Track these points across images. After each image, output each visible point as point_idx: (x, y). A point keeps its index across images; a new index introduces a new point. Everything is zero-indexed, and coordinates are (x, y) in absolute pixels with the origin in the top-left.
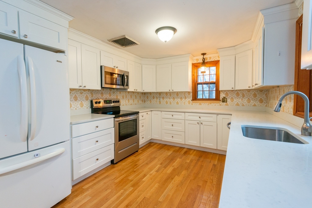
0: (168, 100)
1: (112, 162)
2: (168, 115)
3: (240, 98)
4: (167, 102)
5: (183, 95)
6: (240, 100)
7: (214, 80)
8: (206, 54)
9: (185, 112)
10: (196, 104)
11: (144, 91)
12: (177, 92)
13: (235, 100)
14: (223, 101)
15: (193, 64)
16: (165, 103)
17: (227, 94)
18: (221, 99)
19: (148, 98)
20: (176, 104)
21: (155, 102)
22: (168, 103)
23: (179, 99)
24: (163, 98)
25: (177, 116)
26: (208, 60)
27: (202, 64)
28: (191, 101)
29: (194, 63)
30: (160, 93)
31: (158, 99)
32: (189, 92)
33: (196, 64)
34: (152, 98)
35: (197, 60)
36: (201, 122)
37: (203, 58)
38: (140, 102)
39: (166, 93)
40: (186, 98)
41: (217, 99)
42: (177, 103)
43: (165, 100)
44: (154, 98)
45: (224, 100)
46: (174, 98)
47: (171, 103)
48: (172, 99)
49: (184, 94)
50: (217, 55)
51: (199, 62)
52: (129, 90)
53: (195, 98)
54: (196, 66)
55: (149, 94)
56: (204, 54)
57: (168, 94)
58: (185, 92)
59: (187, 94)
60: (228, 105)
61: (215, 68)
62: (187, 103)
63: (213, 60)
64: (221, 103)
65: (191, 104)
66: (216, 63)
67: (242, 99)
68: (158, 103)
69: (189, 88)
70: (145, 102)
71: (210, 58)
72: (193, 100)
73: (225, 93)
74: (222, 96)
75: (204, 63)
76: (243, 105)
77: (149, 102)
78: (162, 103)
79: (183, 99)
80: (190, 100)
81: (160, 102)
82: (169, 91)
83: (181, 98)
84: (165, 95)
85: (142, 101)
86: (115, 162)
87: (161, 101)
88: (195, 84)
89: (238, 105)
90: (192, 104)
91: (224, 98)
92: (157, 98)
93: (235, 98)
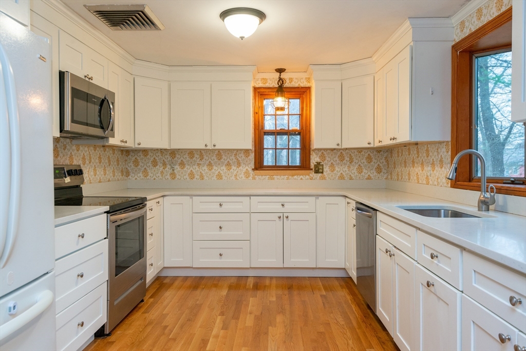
0: (195, 169)
1: (100, 334)
2: (211, 204)
3: (345, 164)
4: (192, 176)
5: (233, 157)
6: (346, 169)
7: (295, 125)
8: (285, 70)
9: (250, 196)
10: (263, 178)
11: (140, 146)
12: (219, 150)
13: (337, 169)
14: (317, 172)
15: (255, 89)
16: (187, 176)
17: (323, 157)
18: (312, 166)
19: (136, 163)
20: (215, 178)
21: (159, 174)
22: (196, 176)
23: (224, 168)
24: (182, 164)
25: (231, 205)
26: (286, 85)
27: (278, 91)
28: (251, 172)
29: (257, 86)
30: (173, 153)
31: (168, 166)
32: (247, 151)
33: (262, 90)
34: (150, 164)
35: (264, 80)
36: (285, 215)
37: (280, 79)
38: (118, 175)
39: (191, 152)
40: (239, 164)
41: (305, 165)
42: (219, 177)
43: (188, 169)
44: (155, 164)
45: (318, 169)
46: (210, 165)
47: (202, 177)
48: (205, 168)
49: (236, 155)
50: (305, 75)
51: (267, 85)
53: (259, 165)
54: (261, 93)
55: (141, 154)
56: (280, 71)
57: (196, 156)
58: (237, 150)
59: (242, 155)
60: (324, 178)
61: (297, 101)
62: (242, 175)
63: (296, 85)
64: (312, 174)
65: (251, 178)
66: (302, 93)
67: (349, 167)
68: (168, 177)
70: (128, 174)
71: (291, 80)
72: (256, 169)
73: (320, 153)
74: (314, 159)
75: (281, 89)
76: (351, 179)
77: (141, 174)
78: (178, 176)
79: (233, 167)
80: (250, 170)
81: (173, 175)
82: (204, 147)
83: (229, 165)
84: (187, 156)
85: (122, 171)
86: (107, 331)
87: (175, 171)
88: (260, 133)
89: (342, 177)
90: (253, 178)
91: (318, 164)
92: (164, 164)
93: (338, 164)
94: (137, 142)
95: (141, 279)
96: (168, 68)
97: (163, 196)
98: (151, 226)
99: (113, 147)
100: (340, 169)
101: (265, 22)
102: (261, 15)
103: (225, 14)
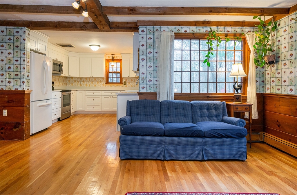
0: (88, 83)
1: (59, 120)
2: (91, 93)
3: (133, 82)
4: (86, 85)
5: (99, 80)
6: (133, 84)
7: (119, 71)
8: (114, 54)
9: (102, 91)
10: (108, 87)
12: (95, 78)
13: (130, 83)
14: (124, 84)
15: (106, 59)
16: (85, 85)
17: (126, 80)
18: (123, 83)
19: (69, 81)
20: (94, 86)
21: (76, 85)
22: (88, 85)
23: (96, 83)
24: (84, 82)
25: (96, 93)
26: (116, 58)
27: (112, 61)
28: (105, 84)
29: (107, 59)
30: (81, 78)
31: (79, 82)
32: (103, 78)
33: (108, 60)
34: (74, 82)
35: (109, 57)
36: (112, 96)
37: (113, 57)
38: (64, 85)
39: (86, 78)
40: (101, 82)
41: (121, 83)
42: (95, 86)
43: (85, 83)
44: (75, 81)
45: (125, 84)
46: (92, 82)
47: (90, 86)
48: (91, 83)
49: (100, 79)
50: (121, 56)
51: (110, 58)
52: (62, 75)
53: (107, 82)
54: (108, 61)
55: (71, 78)
56: (113, 55)
57: (88, 79)
58: (101, 78)
59: (102, 79)
60: (127, 86)
61: (119, 63)
62: (102, 85)
63: (118, 59)
64: (123, 85)
65: (104, 86)
66: (120, 61)
67: (134, 83)
68: (79, 85)
69: (103, 75)
70: (67, 85)
71: (117, 57)
72: (106, 83)
73: (125, 79)
74: (124, 81)
75: (113, 60)
76: (135, 86)
77: (71, 85)
78: (82, 85)
79: (99, 83)
80: (104, 84)
81: (81, 85)
82: (89, 77)
83: (98, 82)
84: (85, 79)
85: (65, 84)
86: (61, 120)
87: (81, 84)
88: (108, 73)
89: (132, 86)
90: (105, 86)
91: (125, 82)
92: (78, 82)
93: (131, 82)
94: (69, 75)
95: (69, 111)
96: (79, 53)
97: (77, 90)
98: (73, 97)
99: (62, 76)
100: (131, 84)
101: (100, 47)
102: (99, 46)
103: (90, 45)
